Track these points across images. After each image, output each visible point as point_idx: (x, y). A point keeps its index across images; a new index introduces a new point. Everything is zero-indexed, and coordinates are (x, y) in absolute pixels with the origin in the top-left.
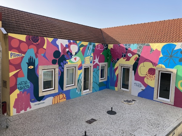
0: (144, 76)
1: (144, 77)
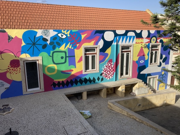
0: (6, 71)
1: (5, 73)
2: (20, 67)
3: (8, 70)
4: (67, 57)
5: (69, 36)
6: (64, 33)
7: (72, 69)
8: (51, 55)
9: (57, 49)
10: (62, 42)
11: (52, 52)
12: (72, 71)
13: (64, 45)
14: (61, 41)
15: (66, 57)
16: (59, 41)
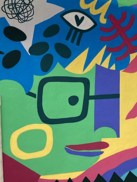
4: (92, 98)
5: (103, 20)
6: (86, 13)
7: (103, 140)
8: (34, 90)
9: (57, 70)
10: (78, 44)
11: (37, 79)
12: (106, 145)
13: (84, 55)
14: (72, 41)
15: (87, 98)
16: (67, 39)
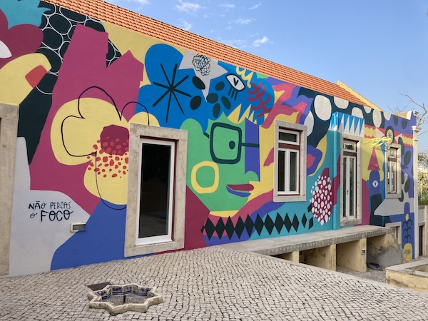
2: (128, 155)
3: (93, 158)
7: (251, 183)
8: (208, 132)
9: (222, 118)
10: (235, 100)
11: (211, 122)
13: (238, 109)
14: (232, 97)
15: (241, 144)
